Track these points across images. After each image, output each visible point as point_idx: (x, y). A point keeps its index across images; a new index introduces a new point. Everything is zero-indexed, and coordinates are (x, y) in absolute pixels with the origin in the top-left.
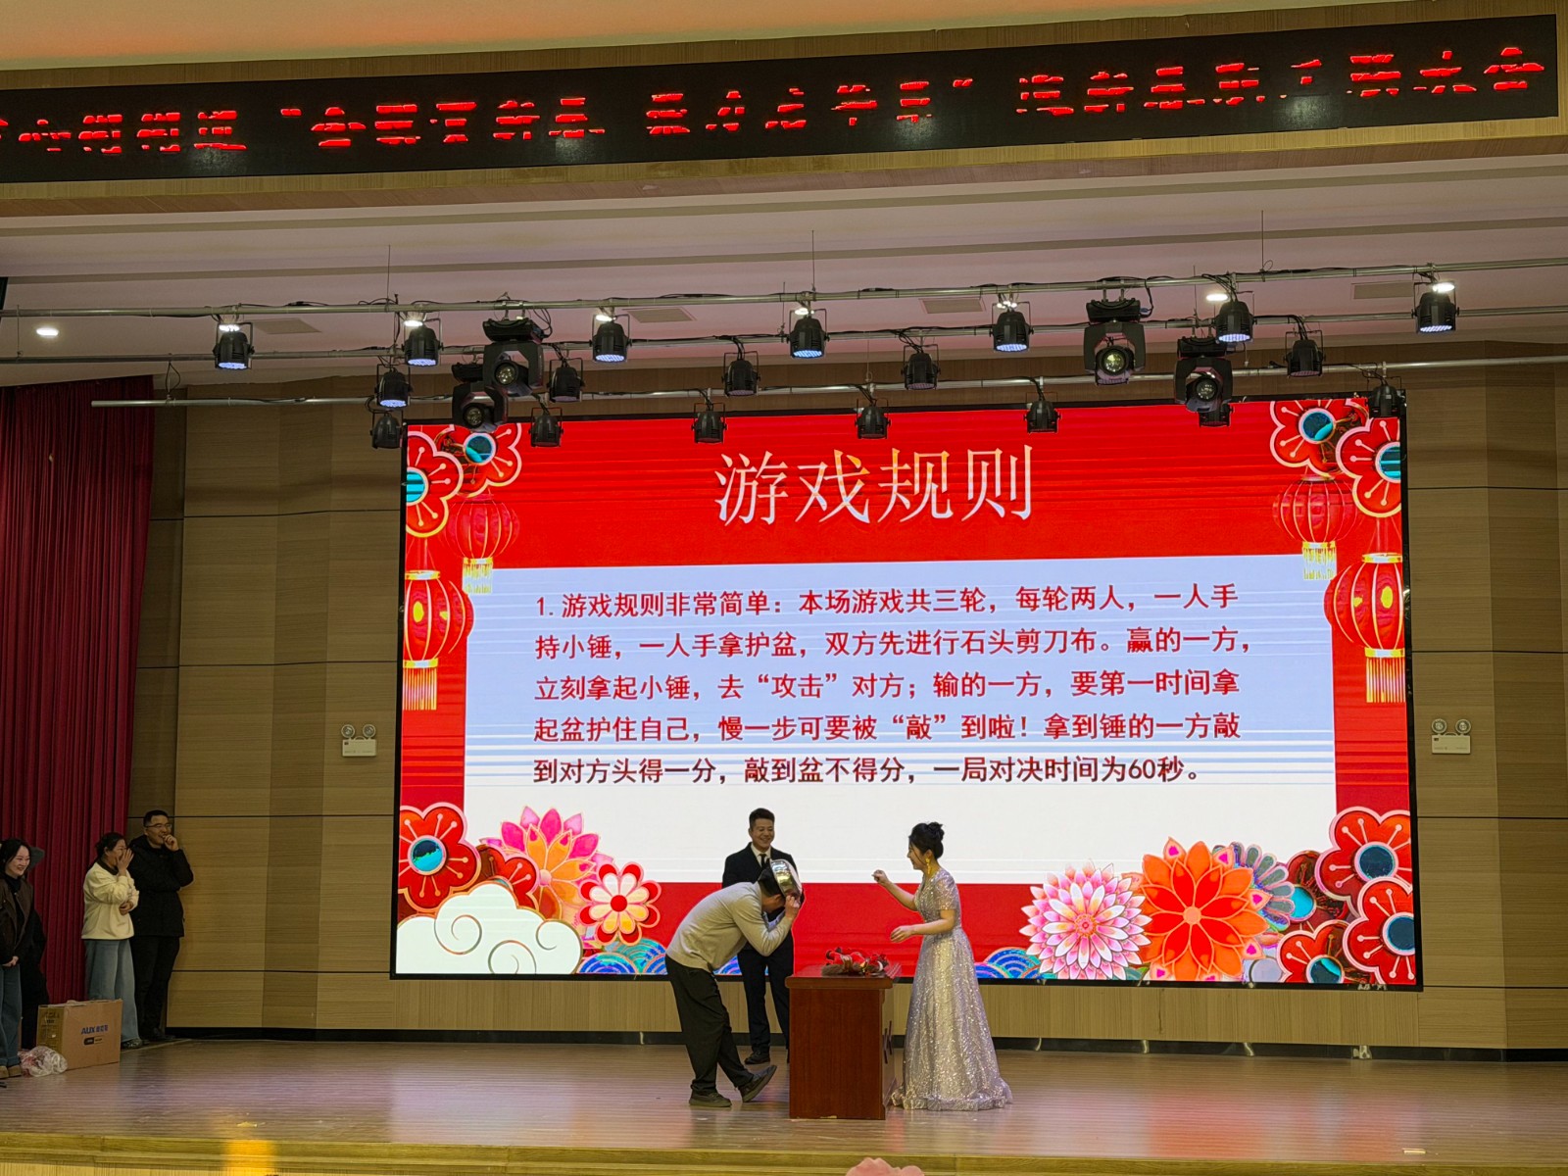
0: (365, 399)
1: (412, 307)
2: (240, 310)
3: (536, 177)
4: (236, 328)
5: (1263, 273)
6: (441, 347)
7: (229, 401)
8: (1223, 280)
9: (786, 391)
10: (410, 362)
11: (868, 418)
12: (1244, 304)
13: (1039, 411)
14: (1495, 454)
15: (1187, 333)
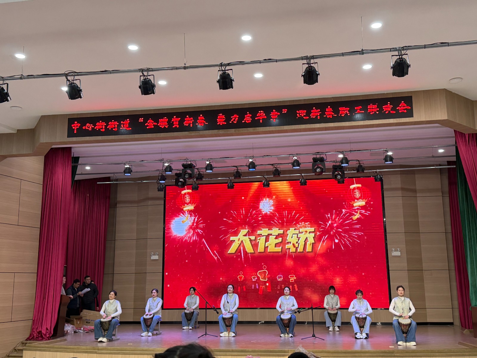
0: (156, 181)
1: (166, 161)
2: (129, 162)
3: (193, 133)
4: (128, 166)
5: (350, 151)
6: (173, 169)
7: (127, 182)
8: (342, 152)
9: (248, 177)
10: (166, 173)
11: (265, 183)
12: (346, 157)
13: (303, 181)
14: (403, 189)
15: (335, 164)
